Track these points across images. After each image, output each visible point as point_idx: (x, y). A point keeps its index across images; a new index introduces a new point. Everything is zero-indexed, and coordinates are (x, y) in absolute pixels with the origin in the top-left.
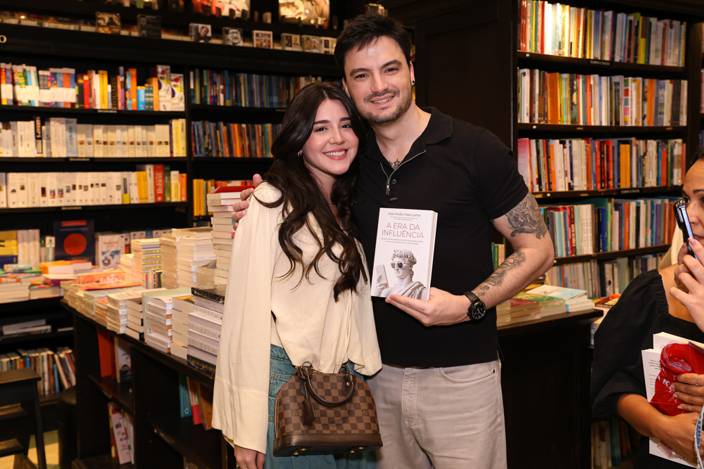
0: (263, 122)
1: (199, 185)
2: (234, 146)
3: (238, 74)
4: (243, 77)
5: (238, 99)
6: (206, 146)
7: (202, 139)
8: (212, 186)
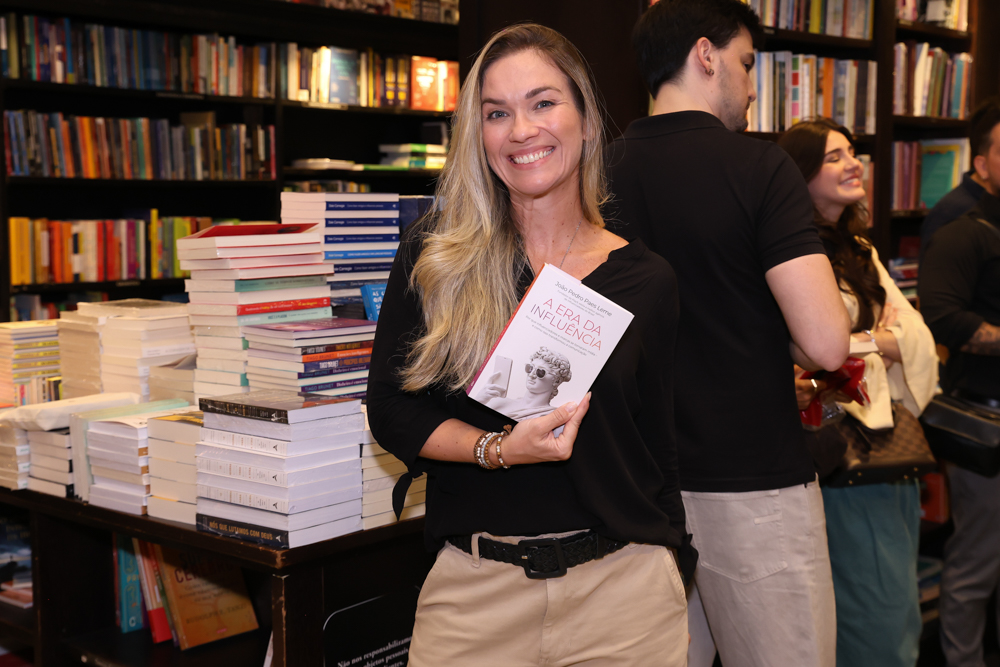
0: (133, 114)
1: (20, 228)
2: (83, 158)
3: (87, 26)
4: (96, 32)
5: (88, 70)
6: (31, 156)
7: (23, 144)
8: (43, 229)
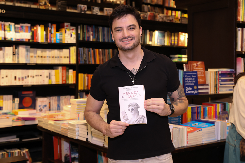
0: (108, 48)
1: (81, 76)
2: (96, 59)
3: (99, 27)
4: (100, 29)
5: (98, 38)
6: (84, 59)
7: (83, 56)
8: (86, 76)
